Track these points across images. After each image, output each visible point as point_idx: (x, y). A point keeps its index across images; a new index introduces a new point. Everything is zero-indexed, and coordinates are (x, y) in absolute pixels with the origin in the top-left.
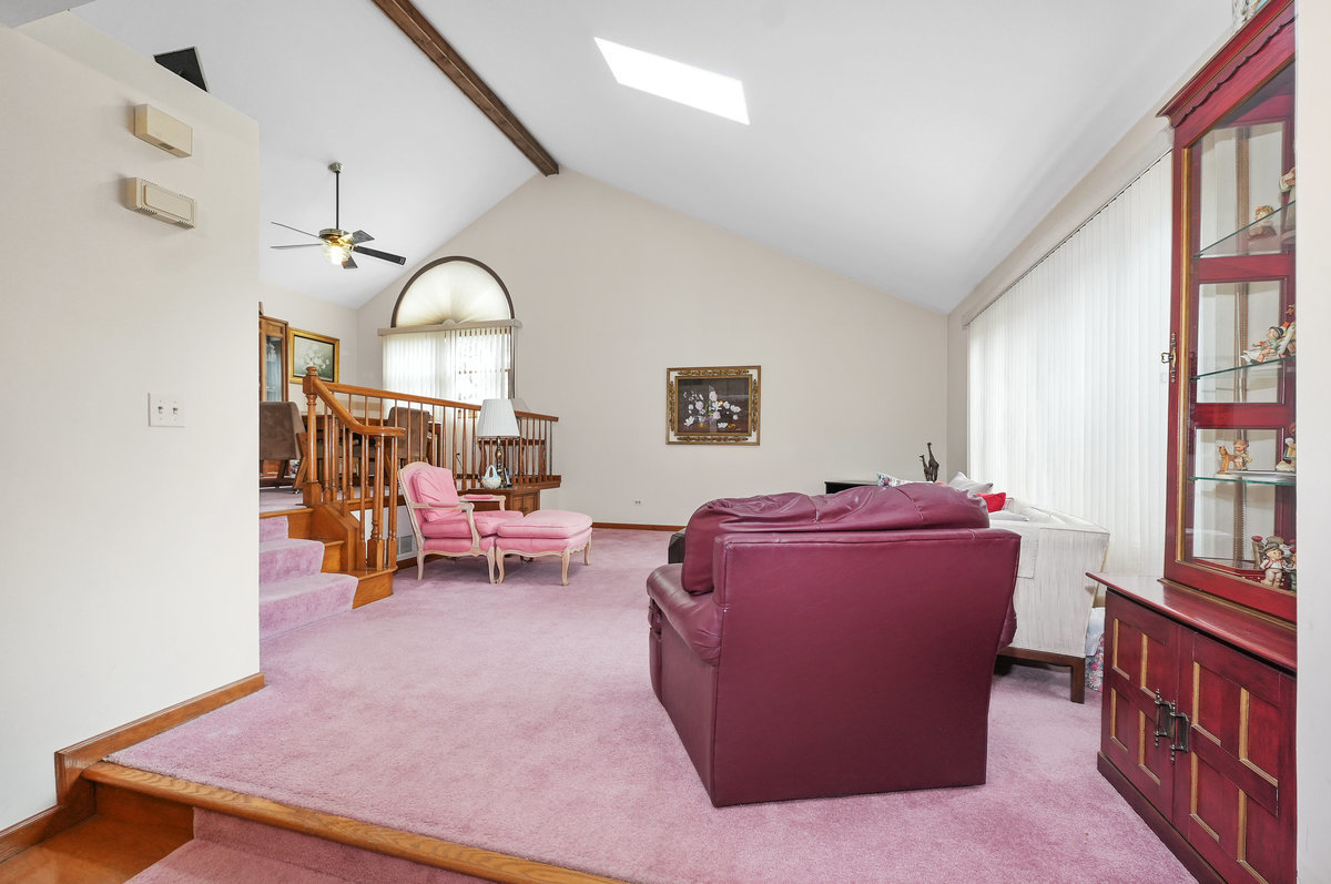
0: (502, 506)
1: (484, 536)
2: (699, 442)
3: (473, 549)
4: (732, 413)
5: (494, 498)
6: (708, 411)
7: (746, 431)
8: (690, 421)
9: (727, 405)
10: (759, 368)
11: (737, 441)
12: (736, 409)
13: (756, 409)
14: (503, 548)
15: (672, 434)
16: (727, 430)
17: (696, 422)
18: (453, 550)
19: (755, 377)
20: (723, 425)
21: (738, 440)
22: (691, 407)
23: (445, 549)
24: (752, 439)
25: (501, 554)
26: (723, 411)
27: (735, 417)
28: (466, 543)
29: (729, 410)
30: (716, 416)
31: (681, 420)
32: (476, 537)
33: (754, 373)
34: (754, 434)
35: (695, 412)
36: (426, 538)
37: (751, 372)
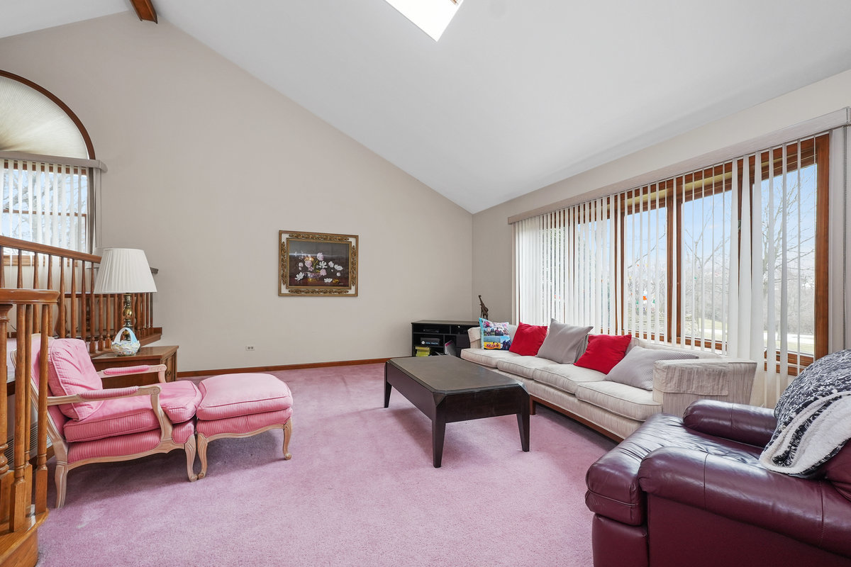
0: (162, 377)
1: (176, 425)
2: (307, 293)
3: (164, 444)
4: (336, 271)
5: (151, 369)
6: (315, 269)
7: (346, 285)
8: (300, 276)
9: (331, 264)
10: (356, 237)
11: (340, 294)
12: (339, 268)
13: (355, 268)
14: (207, 434)
15: (283, 287)
16: (332, 285)
17: (305, 277)
18: (127, 452)
19: (354, 244)
20: (328, 280)
21: (341, 292)
22: (301, 264)
23: (110, 453)
24: (352, 291)
25: (204, 441)
26: (328, 269)
27: (338, 274)
28: (151, 438)
29: (334, 268)
30: (323, 273)
31: (293, 276)
32: (167, 428)
33: (353, 240)
34: (353, 288)
35: (305, 269)
36: (71, 445)
37: (351, 239)
